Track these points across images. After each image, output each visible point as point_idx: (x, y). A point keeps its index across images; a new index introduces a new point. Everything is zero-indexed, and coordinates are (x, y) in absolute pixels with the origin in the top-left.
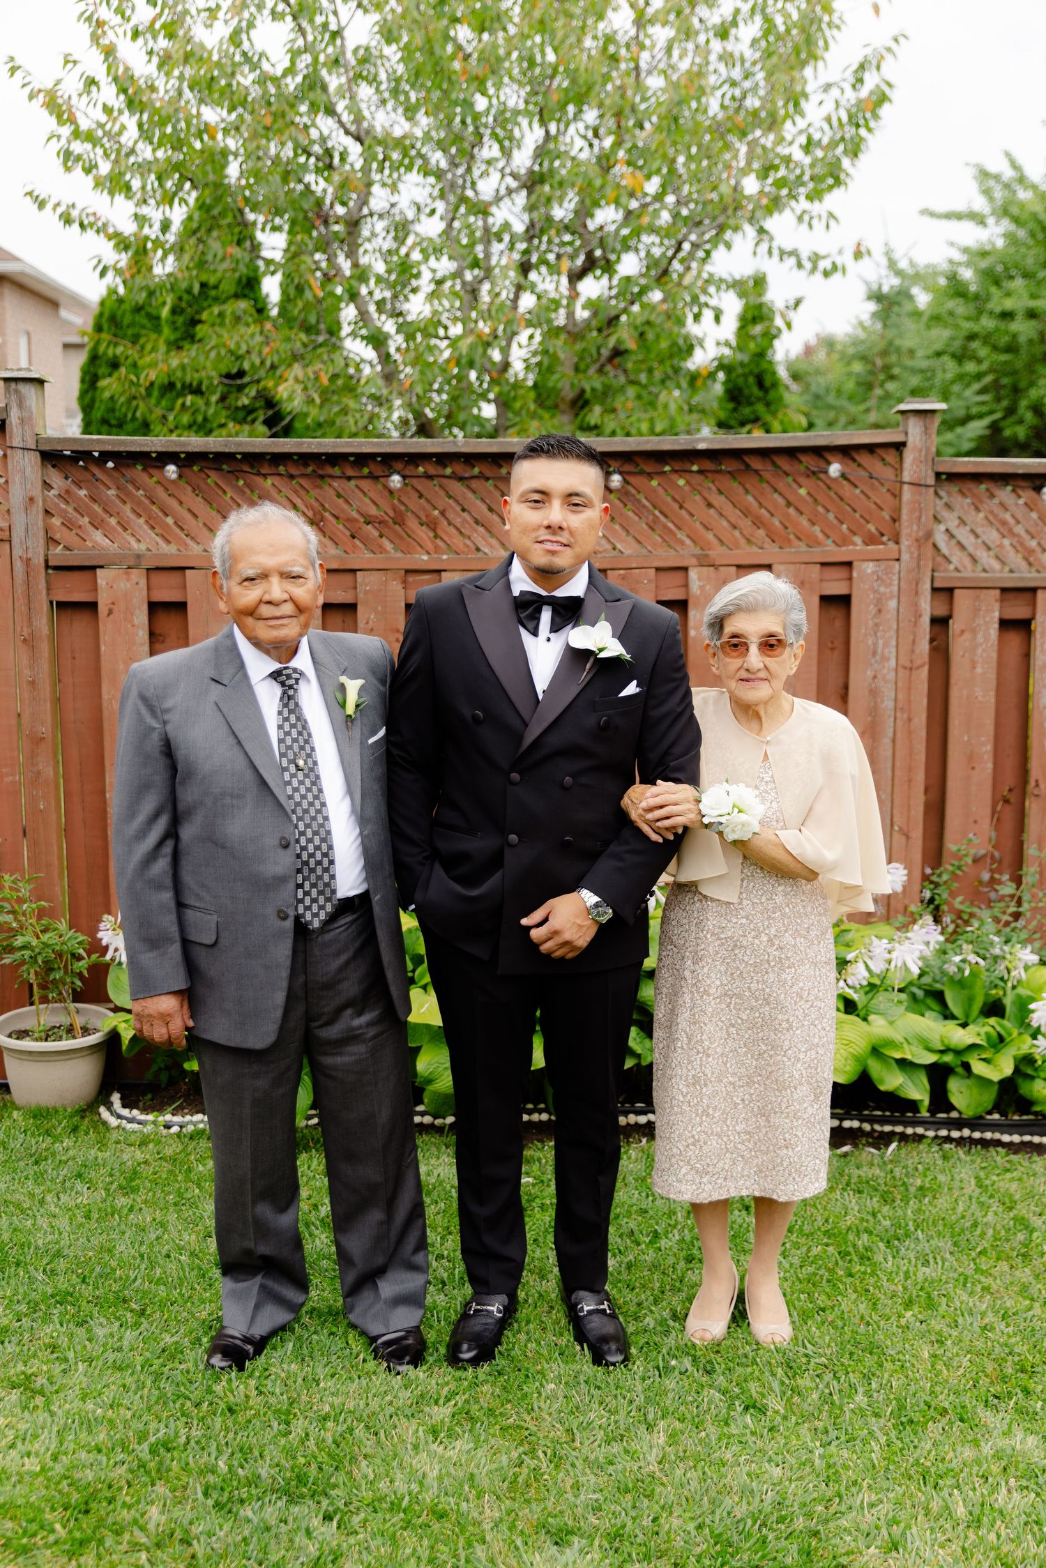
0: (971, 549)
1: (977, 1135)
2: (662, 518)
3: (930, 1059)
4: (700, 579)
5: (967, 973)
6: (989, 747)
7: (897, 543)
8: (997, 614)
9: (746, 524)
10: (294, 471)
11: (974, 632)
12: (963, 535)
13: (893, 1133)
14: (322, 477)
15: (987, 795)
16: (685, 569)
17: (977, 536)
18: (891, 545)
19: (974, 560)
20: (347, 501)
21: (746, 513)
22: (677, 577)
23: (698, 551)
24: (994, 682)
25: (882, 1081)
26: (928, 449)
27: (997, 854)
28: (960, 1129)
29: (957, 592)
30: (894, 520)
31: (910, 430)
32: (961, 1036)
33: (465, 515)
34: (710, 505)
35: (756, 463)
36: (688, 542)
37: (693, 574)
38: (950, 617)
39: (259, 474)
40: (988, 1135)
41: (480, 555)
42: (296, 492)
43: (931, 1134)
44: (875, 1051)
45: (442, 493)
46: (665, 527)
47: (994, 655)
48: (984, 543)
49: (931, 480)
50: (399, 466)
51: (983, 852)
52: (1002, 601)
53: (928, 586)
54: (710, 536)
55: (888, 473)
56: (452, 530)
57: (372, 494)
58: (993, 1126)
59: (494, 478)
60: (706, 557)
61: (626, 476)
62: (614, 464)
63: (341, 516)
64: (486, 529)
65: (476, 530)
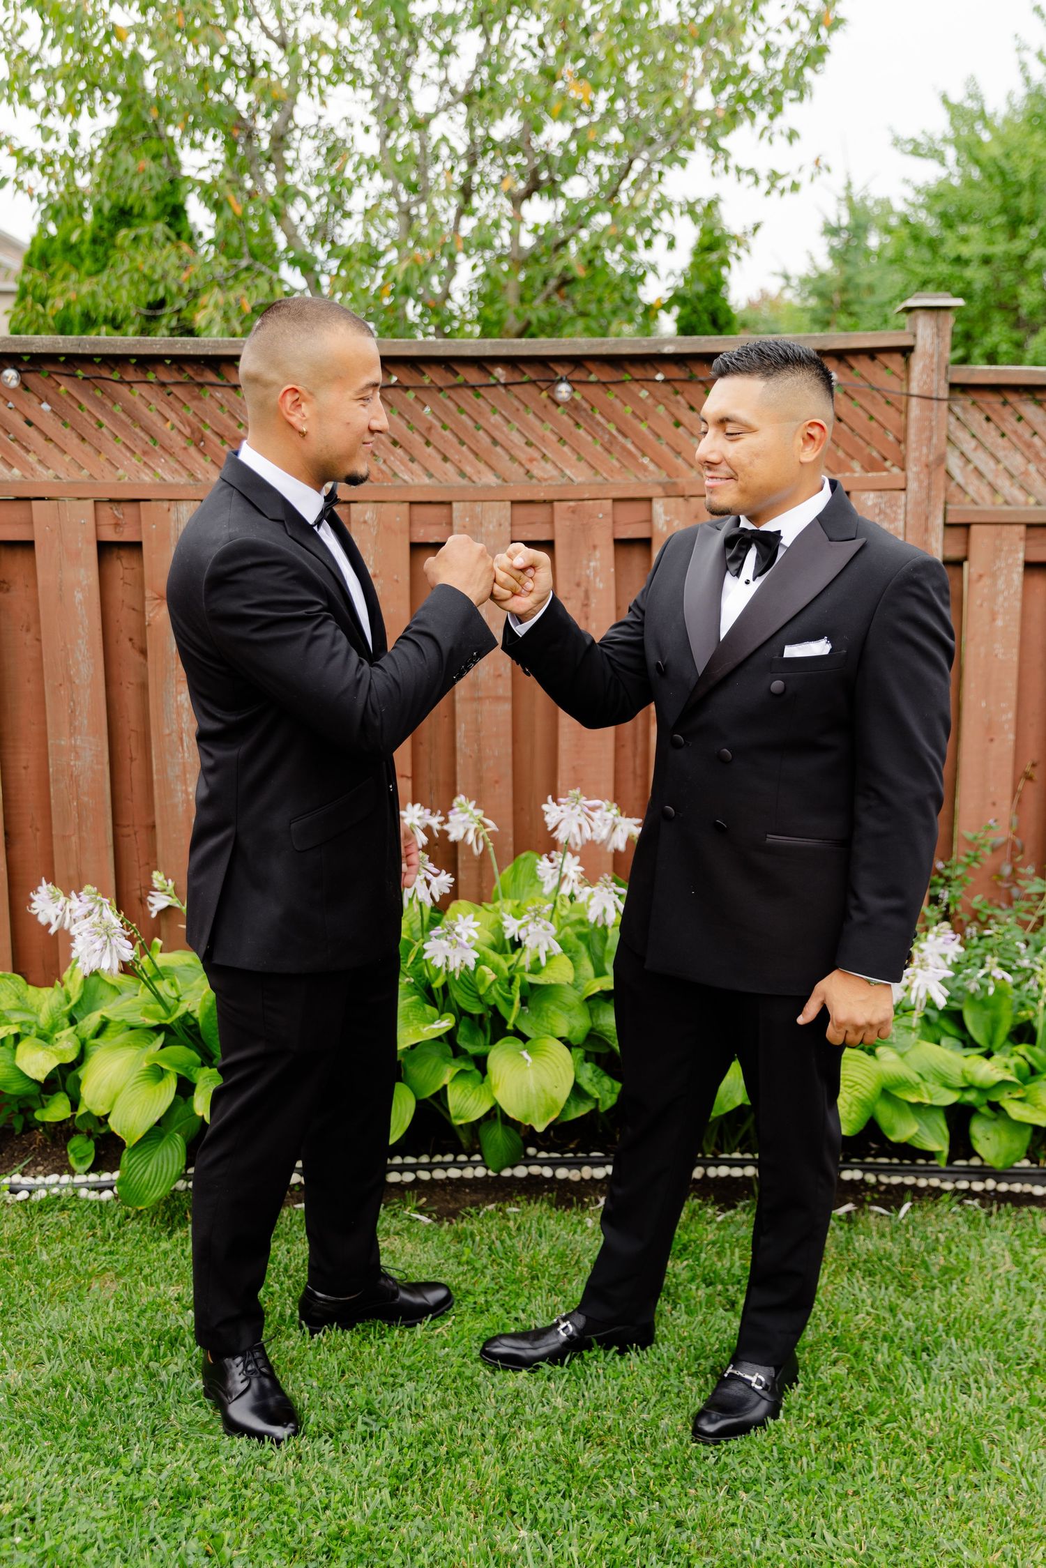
0: (990, 477)
1: (1003, 1187)
2: (620, 438)
3: (950, 1098)
4: (666, 513)
5: (991, 991)
6: (1011, 715)
7: (903, 469)
8: (1021, 556)
10: (165, 378)
11: (994, 576)
12: (981, 460)
13: (902, 1186)
14: (201, 385)
15: (1007, 771)
16: (650, 500)
17: (998, 461)
18: (896, 470)
19: (994, 490)
20: (233, 416)
22: (639, 509)
23: (663, 476)
24: (1017, 637)
25: (892, 1131)
26: (941, 355)
27: (1018, 842)
28: (983, 1180)
29: (974, 528)
30: (899, 442)
31: (920, 332)
32: (988, 1071)
34: (678, 424)
36: (652, 467)
37: (658, 507)
38: (966, 559)
39: (121, 382)
40: (1017, 1187)
42: (169, 404)
43: (948, 1186)
44: (886, 1093)
46: (624, 448)
47: (1018, 604)
48: (1006, 469)
49: (944, 393)
51: (1001, 840)
52: (1027, 539)
53: (939, 521)
55: (893, 385)
58: (1022, 1176)
59: (414, 388)
60: (675, 484)
61: (577, 387)
62: (562, 371)
63: (227, 434)
64: (406, 451)
65: (393, 453)
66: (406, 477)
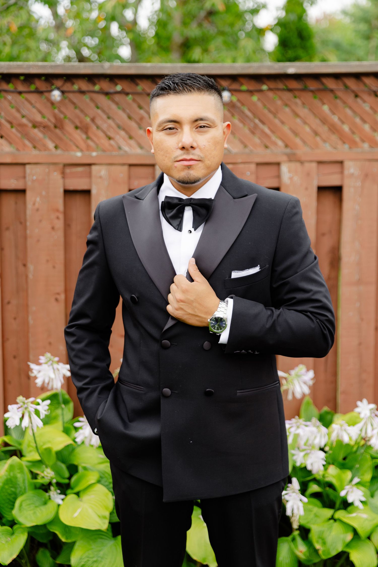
2: (261, 125)
4: (290, 172)
9: (323, 130)
16: (278, 164)
20: (18, 111)
21: (324, 121)
22: (272, 170)
23: (288, 151)
33: (110, 122)
34: (297, 115)
35: (330, 84)
36: (280, 143)
37: (284, 168)
41: (121, 152)
45: (92, 105)
46: (263, 132)
50: (59, 83)
54: (298, 141)
56: (101, 134)
57: (38, 105)
59: (133, 94)
60: (294, 154)
61: (234, 93)
62: (225, 83)
63: (14, 122)
64: (127, 132)
65: (118, 134)
66: (126, 148)
